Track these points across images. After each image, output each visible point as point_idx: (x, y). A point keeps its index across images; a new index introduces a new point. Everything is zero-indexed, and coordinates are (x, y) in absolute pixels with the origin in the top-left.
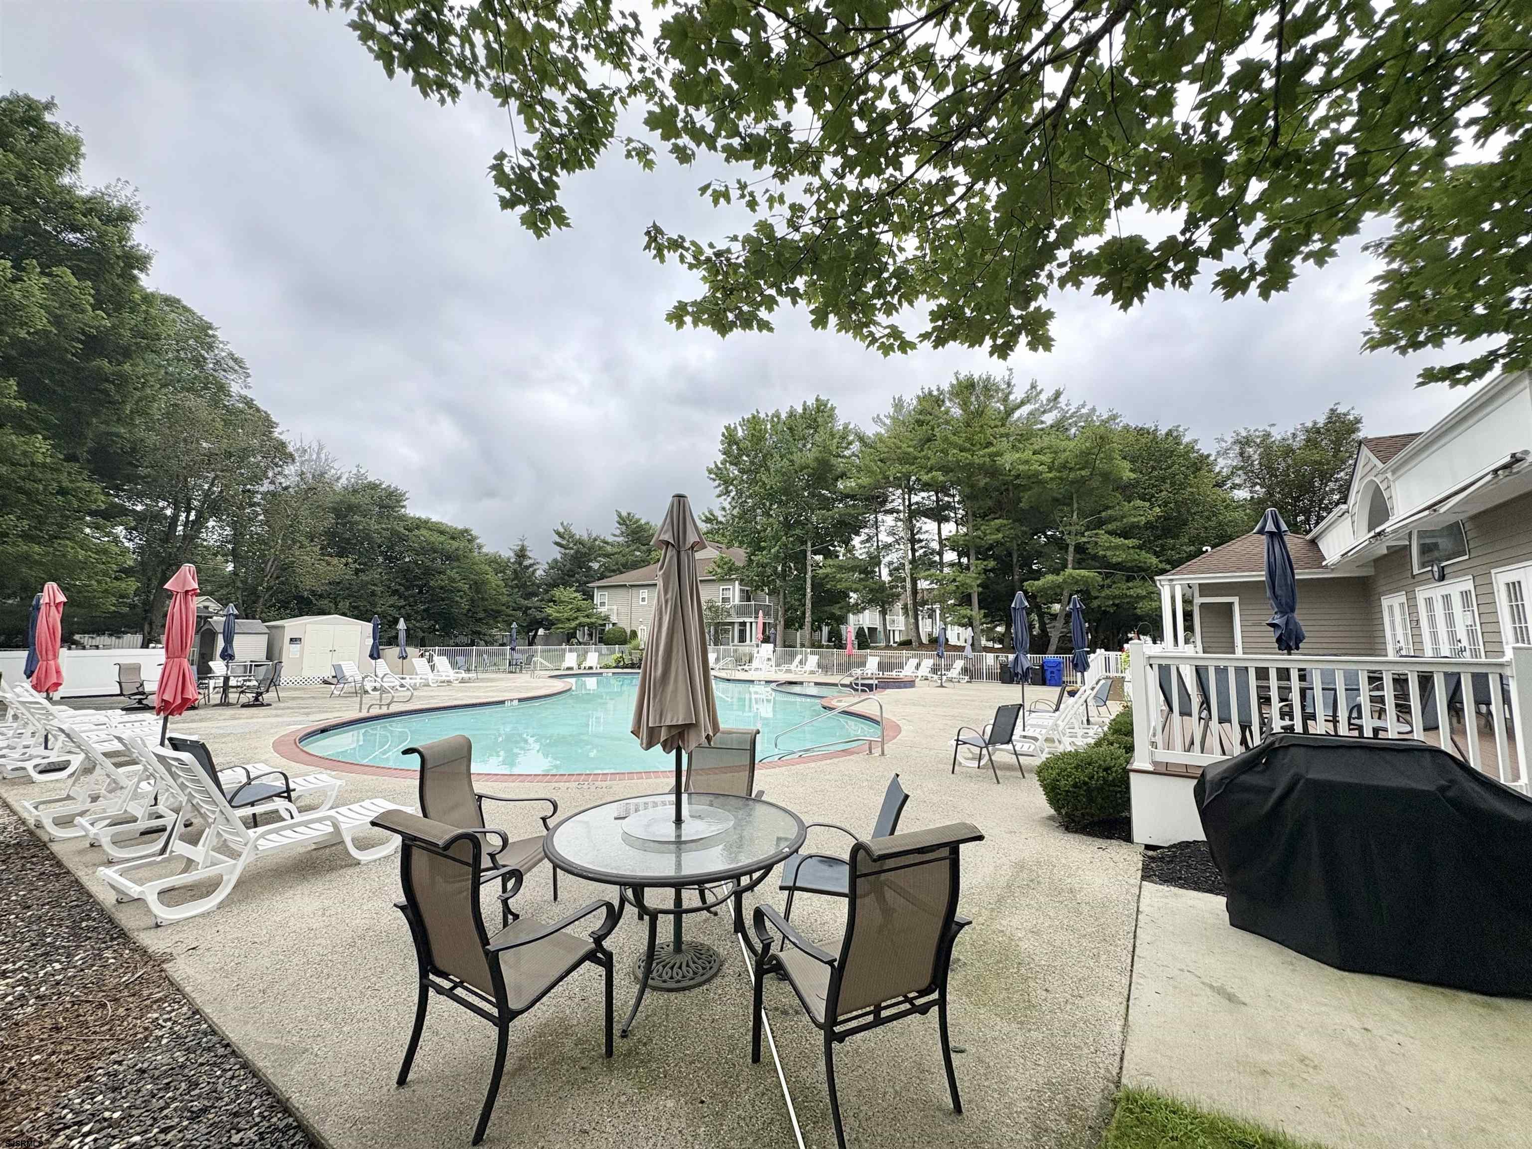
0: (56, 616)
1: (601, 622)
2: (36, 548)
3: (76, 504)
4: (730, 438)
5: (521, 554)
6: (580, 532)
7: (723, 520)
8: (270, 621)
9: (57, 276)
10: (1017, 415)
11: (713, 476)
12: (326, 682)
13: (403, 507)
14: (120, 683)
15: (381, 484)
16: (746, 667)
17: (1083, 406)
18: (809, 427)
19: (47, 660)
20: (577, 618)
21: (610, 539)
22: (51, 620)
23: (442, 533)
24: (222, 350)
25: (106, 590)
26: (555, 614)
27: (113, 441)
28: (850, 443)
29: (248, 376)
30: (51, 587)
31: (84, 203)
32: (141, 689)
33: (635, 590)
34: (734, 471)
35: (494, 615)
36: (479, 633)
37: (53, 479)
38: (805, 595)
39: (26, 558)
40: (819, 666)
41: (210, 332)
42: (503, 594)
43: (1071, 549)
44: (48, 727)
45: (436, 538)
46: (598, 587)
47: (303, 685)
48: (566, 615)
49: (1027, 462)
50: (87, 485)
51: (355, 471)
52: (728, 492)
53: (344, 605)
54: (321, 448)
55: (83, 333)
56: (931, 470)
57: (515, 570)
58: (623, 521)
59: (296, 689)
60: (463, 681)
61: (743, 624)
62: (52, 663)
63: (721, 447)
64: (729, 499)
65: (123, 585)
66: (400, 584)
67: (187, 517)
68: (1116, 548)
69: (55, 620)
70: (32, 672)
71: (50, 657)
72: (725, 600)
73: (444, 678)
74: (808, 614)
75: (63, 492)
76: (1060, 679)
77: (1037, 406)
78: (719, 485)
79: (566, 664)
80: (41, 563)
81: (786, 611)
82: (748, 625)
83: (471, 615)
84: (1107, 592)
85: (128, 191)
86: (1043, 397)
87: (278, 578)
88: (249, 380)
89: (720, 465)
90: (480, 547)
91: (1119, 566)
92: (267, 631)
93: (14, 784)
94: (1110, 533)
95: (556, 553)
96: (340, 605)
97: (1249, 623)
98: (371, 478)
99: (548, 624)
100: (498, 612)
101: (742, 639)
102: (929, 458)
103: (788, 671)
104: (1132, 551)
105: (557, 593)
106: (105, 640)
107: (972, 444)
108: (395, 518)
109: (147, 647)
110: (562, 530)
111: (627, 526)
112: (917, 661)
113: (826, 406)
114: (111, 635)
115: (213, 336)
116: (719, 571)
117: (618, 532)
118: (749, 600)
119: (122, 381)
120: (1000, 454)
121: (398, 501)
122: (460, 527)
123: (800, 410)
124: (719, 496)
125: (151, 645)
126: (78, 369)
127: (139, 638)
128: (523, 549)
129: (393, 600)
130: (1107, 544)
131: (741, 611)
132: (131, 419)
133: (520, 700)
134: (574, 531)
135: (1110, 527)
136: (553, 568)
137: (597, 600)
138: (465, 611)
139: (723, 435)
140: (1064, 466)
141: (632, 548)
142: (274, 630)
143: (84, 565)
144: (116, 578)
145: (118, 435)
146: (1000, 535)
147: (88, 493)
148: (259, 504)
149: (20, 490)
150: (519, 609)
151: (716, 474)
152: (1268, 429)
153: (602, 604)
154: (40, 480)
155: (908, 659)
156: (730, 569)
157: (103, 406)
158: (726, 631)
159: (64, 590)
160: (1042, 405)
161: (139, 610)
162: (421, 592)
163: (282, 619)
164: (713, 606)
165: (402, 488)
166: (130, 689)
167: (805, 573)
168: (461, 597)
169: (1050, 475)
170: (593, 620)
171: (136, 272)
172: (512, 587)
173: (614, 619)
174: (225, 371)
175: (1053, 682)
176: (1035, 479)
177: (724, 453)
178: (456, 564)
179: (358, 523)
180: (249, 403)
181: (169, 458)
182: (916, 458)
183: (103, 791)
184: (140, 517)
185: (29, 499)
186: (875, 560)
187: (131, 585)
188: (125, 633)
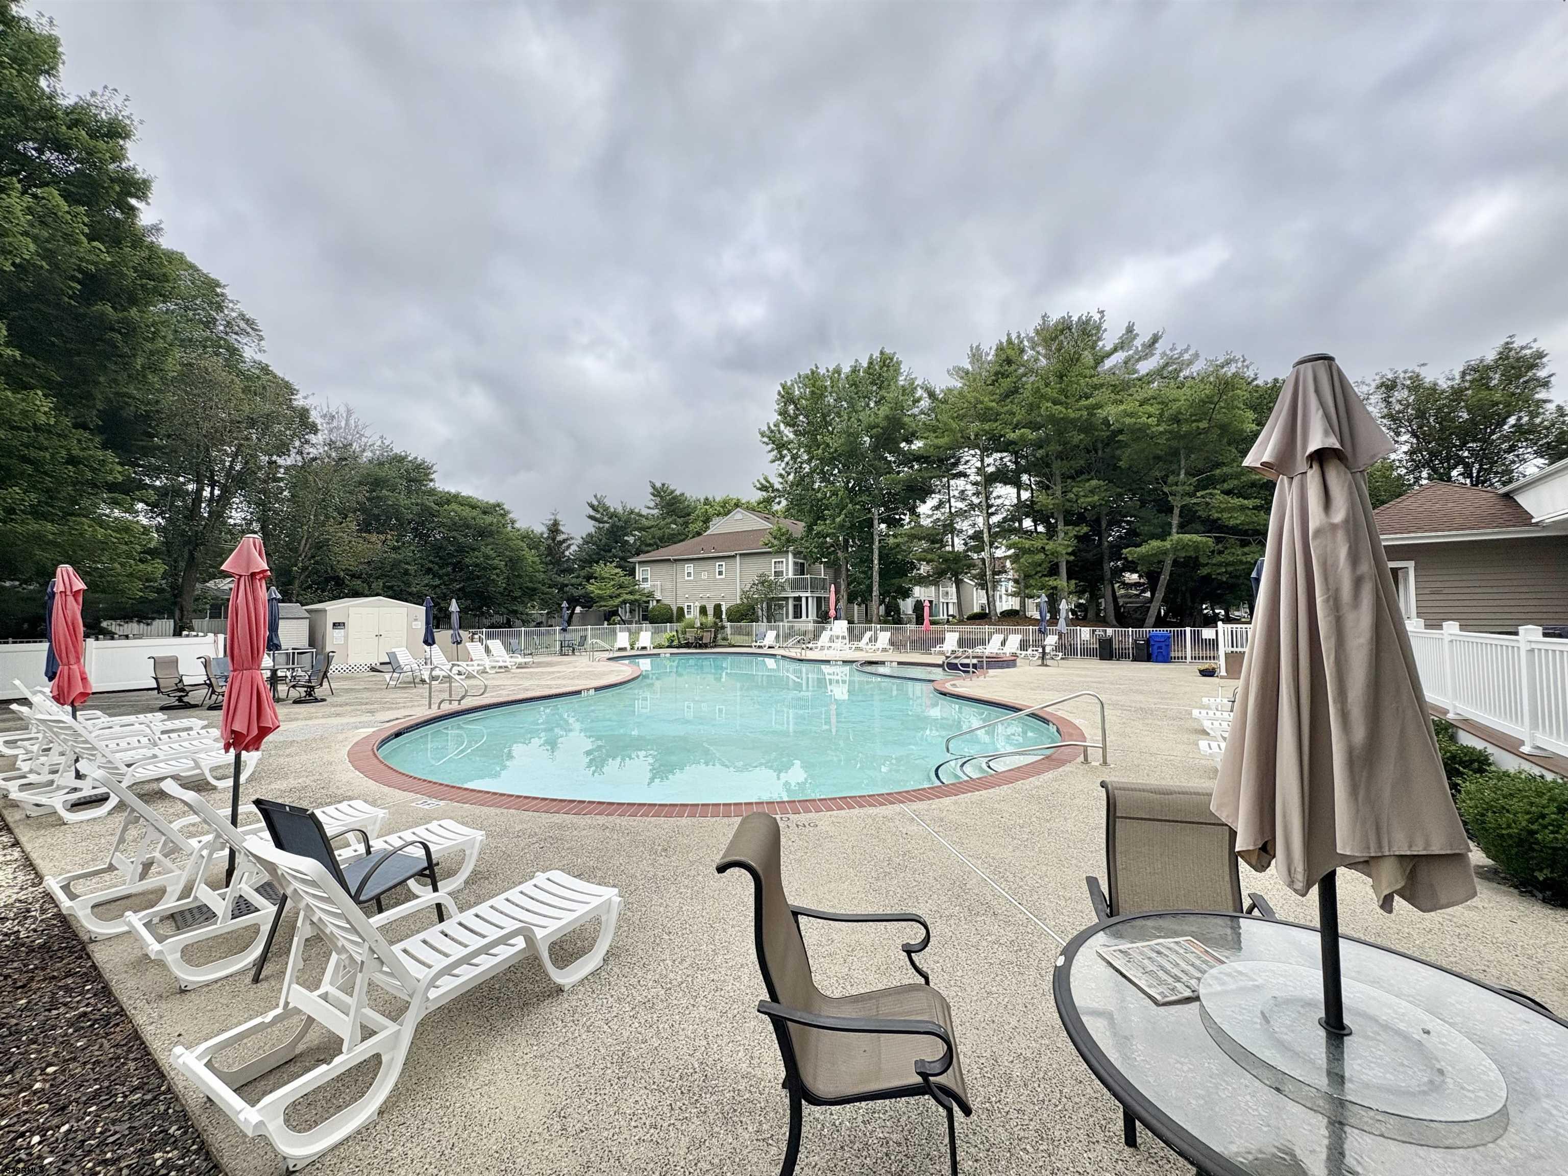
0: (75, 608)
1: (645, 599)
2: (49, 526)
3: (89, 475)
4: (787, 397)
5: (554, 529)
6: (614, 504)
7: (780, 487)
8: (307, 604)
9: (43, 198)
10: (1108, 363)
11: (765, 439)
12: (373, 670)
13: (431, 480)
14: (156, 679)
15: (406, 456)
16: (810, 645)
17: (1186, 350)
18: (873, 383)
19: (69, 664)
20: (619, 595)
21: (645, 512)
22: (69, 612)
23: (473, 507)
24: (233, 310)
25: (131, 574)
26: (597, 592)
27: (126, 403)
28: (918, 400)
29: (261, 338)
30: (65, 571)
31: (68, 114)
32: (180, 686)
33: (679, 566)
34: (788, 433)
35: (530, 593)
36: (515, 612)
37: (61, 447)
38: (871, 568)
39: (38, 538)
40: (892, 643)
41: (218, 290)
42: (539, 571)
43: (1176, 511)
44: (77, 750)
45: (467, 512)
46: (640, 562)
47: (351, 673)
48: (608, 592)
49: (1131, 415)
50: (100, 454)
51: (379, 443)
52: (782, 458)
53: (378, 585)
54: (349, 413)
55: (80, 270)
56: (1016, 427)
57: (549, 546)
58: (658, 492)
59: (346, 679)
60: (520, 666)
61: (799, 599)
62: (75, 667)
63: (777, 407)
64: (783, 465)
65: (150, 569)
66: (432, 562)
67: (212, 493)
68: (1233, 509)
69: (74, 613)
70: (55, 674)
71: (72, 661)
72: (778, 574)
73: (501, 664)
74: (876, 588)
75: (72, 461)
76: (1168, 654)
77: (1131, 352)
78: (772, 450)
79: (619, 644)
80: (54, 543)
81: (849, 585)
82: (804, 600)
83: (508, 593)
84: (1218, 559)
85: (118, 100)
86: (1138, 343)
87: (313, 557)
88: (262, 343)
89: (773, 428)
90: (513, 522)
91: (1235, 530)
92: (307, 615)
93: (40, 826)
94: (1228, 493)
95: (590, 527)
96: (374, 586)
97: (1427, 591)
98: (398, 450)
99: (588, 602)
100: (534, 589)
101: (797, 614)
102: (1014, 414)
103: (858, 649)
104: (1249, 513)
105: (598, 569)
106: (133, 627)
107: (1066, 397)
108: (424, 493)
109: (180, 635)
110: (595, 503)
111: (661, 497)
112: (1001, 637)
113: (892, 359)
114: (139, 622)
115: (223, 295)
116: (776, 542)
117: (652, 504)
118: (802, 573)
119: (130, 330)
120: (1099, 406)
121: (427, 475)
122: (492, 501)
123: (865, 365)
124: (773, 461)
125: (185, 633)
126: (78, 318)
127: (169, 624)
128: (556, 524)
129: (427, 579)
130: (1223, 506)
131: (796, 585)
132: (144, 376)
133: (597, 689)
134: (608, 502)
135: (1226, 486)
136: (588, 543)
137: (639, 575)
138: (501, 589)
139: (779, 393)
140: (1176, 419)
141: (669, 520)
142: (313, 614)
143: (104, 545)
144: (141, 561)
145: (130, 396)
146: (1096, 498)
147: (103, 462)
148: (282, 479)
149: (25, 459)
150: (555, 586)
151: (769, 437)
152: (1417, 370)
153: (645, 580)
154: (47, 449)
155: (991, 635)
156: (788, 541)
157: (109, 359)
158: (781, 607)
159: (83, 574)
160: (1137, 352)
161: (168, 595)
162: (454, 570)
163: (320, 602)
164: (765, 581)
165: (429, 460)
166: (168, 683)
167: (872, 543)
168: (498, 575)
169: (1161, 429)
170: (637, 597)
171: (133, 201)
172: (547, 564)
173: (658, 596)
174: (236, 333)
175: (1160, 658)
176: (1140, 433)
177: (780, 414)
178: (490, 540)
179: (387, 498)
180: (265, 369)
181: (188, 425)
182: (998, 414)
183: (157, 854)
184: (163, 492)
185: (36, 470)
186: (949, 528)
187: (158, 568)
188: (153, 619)
